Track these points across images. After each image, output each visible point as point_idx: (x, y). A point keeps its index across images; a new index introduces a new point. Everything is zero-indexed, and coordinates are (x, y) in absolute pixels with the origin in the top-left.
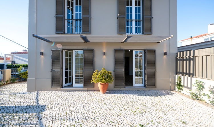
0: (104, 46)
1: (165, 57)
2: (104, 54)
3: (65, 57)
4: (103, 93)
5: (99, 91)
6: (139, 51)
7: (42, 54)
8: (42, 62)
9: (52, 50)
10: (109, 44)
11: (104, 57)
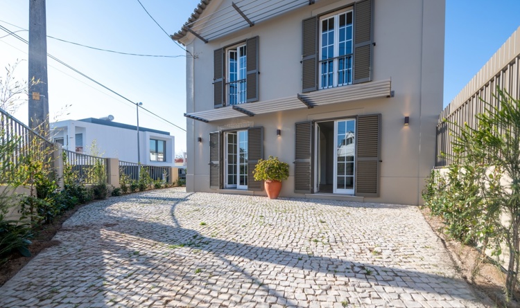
0: (280, 119)
1: (406, 128)
2: (279, 132)
3: (227, 144)
4: (271, 198)
5: (267, 196)
6: (346, 121)
7: (200, 140)
8: (201, 151)
9: (211, 134)
10: (287, 113)
11: (279, 138)
